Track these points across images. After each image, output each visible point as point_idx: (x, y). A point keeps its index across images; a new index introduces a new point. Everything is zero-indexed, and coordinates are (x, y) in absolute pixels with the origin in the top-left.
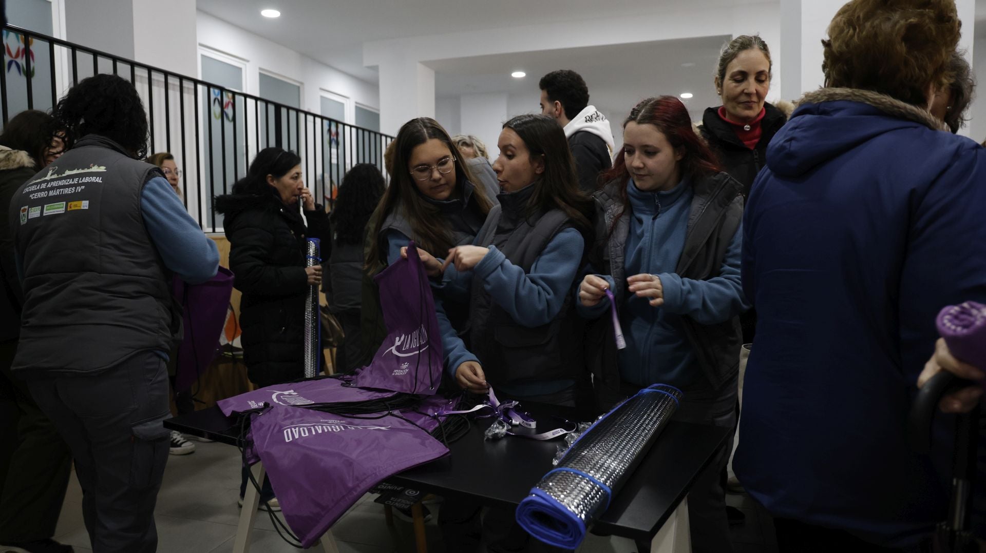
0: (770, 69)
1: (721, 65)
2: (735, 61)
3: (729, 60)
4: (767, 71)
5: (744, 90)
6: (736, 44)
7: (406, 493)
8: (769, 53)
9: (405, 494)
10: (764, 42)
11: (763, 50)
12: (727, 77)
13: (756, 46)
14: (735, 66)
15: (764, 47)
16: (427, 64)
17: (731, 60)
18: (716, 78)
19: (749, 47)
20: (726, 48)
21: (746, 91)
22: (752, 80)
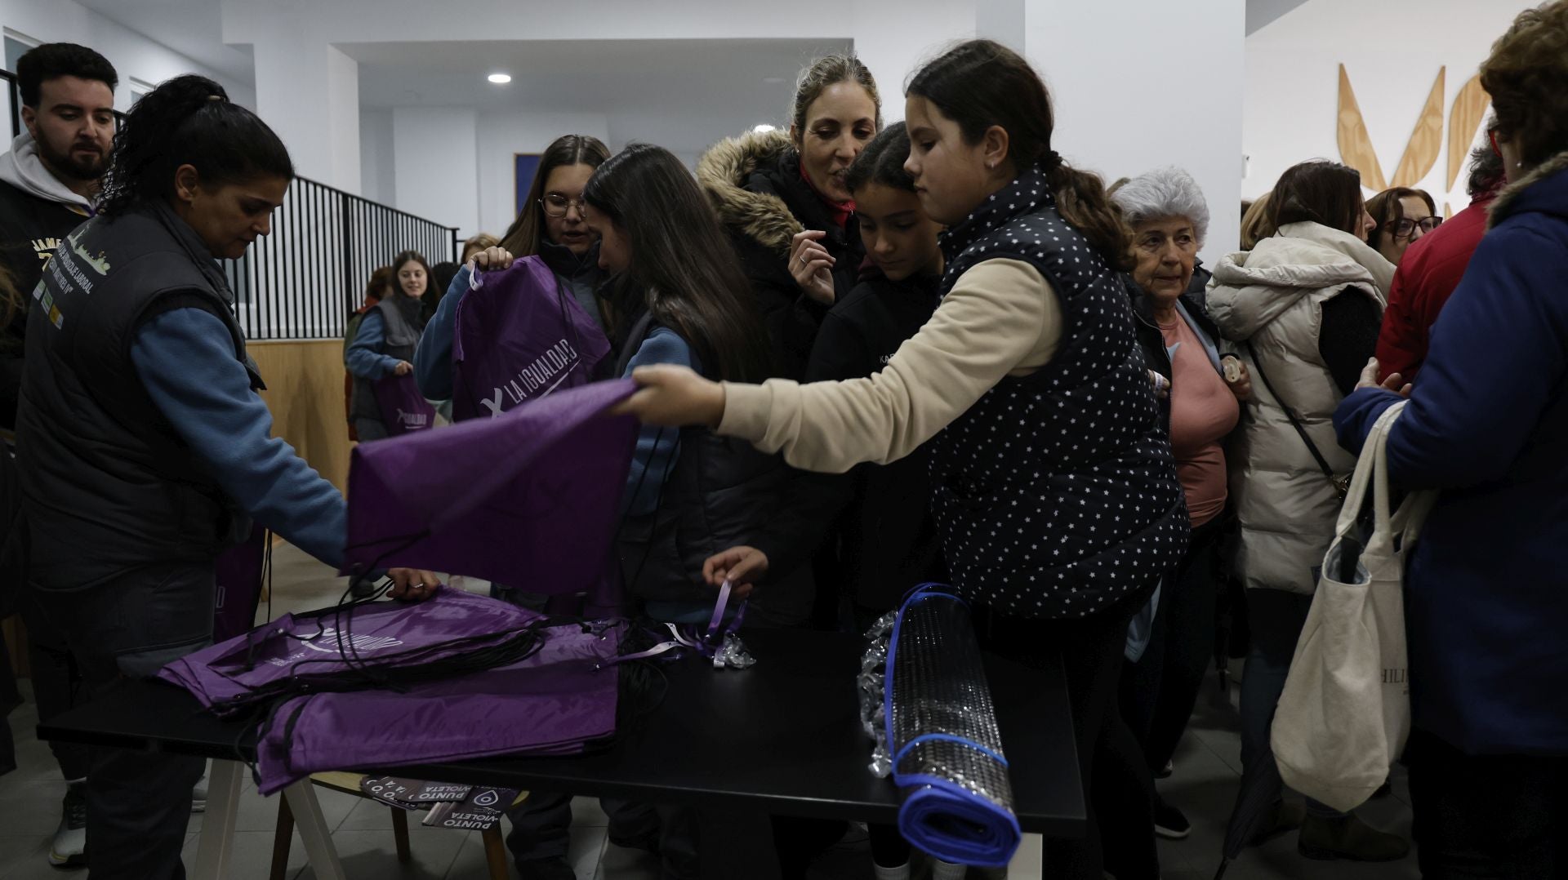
0: (877, 113)
1: (799, 107)
2: (818, 103)
3: (809, 100)
4: (872, 118)
5: (835, 151)
6: (820, 73)
7: (475, 801)
8: (875, 87)
9: (474, 804)
10: (865, 68)
11: (863, 83)
12: (808, 129)
13: (852, 77)
14: (819, 112)
15: (865, 78)
16: (343, 47)
17: (814, 99)
18: (793, 127)
19: (840, 78)
20: (805, 78)
21: (838, 153)
22: (847, 134)
